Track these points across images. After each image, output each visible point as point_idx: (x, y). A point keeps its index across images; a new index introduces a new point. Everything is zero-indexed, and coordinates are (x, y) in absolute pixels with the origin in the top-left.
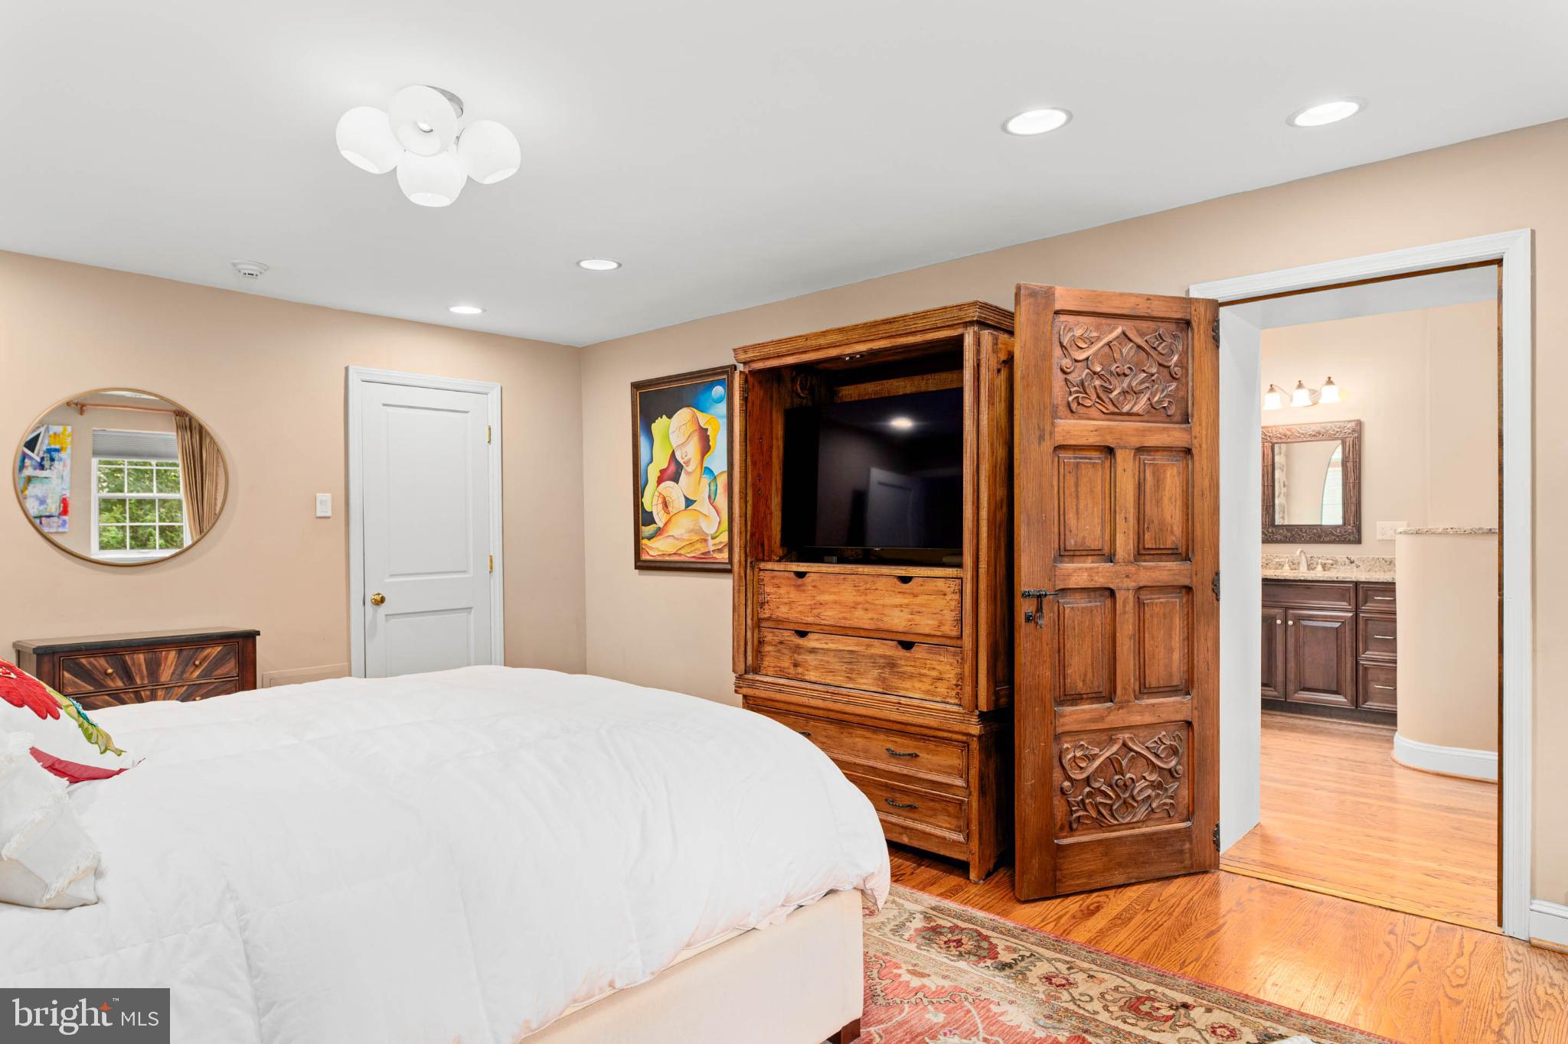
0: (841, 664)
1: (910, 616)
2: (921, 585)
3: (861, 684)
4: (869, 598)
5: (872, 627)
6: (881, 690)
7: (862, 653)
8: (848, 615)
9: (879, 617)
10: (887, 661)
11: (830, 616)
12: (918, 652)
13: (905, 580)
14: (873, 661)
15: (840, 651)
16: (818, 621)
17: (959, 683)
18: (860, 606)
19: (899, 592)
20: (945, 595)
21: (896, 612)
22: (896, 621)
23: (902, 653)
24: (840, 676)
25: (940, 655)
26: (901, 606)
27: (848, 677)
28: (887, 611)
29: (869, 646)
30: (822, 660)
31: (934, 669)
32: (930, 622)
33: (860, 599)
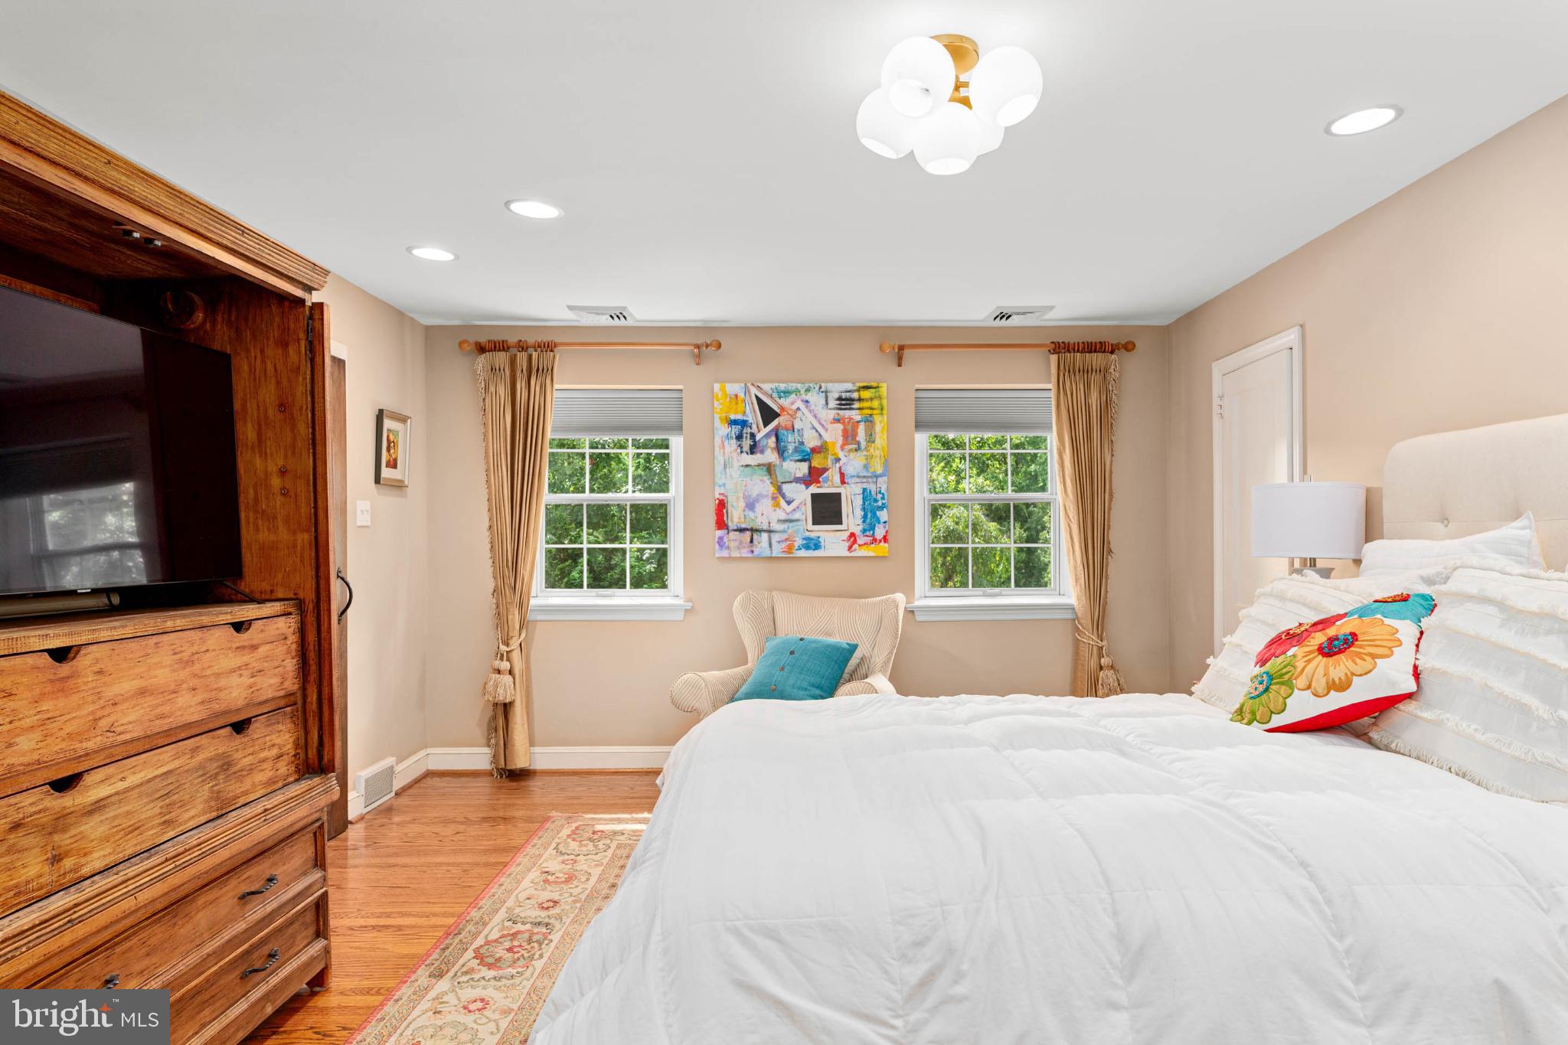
0: (152, 805)
1: (252, 680)
2: (262, 631)
3: (186, 822)
4: (197, 667)
5: (204, 715)
6: (214, 814)
7: (186, 768)
8: (166, 709)
9: (213, 694)
10: (220, 763)
11: (132, 721)
12: (257, 729)
13: (239, 627)
14: (200, 773)
15: (149, 781)
16: (111, 739)
17: (297, 751)
18: (185, 686)
19: (237, 648)
20: (286, 638)
21: (235, 680)
22: (235, 694)
23: (239, 740)
24: (152, 828)
25: (278, 723)
26: (239, 668)
27: (165, 822)
28: (223, 682)
29: (195, 750)
30: (115, 817)
31: (273, 745)
32: (272, 681)
33: (183, 674)
